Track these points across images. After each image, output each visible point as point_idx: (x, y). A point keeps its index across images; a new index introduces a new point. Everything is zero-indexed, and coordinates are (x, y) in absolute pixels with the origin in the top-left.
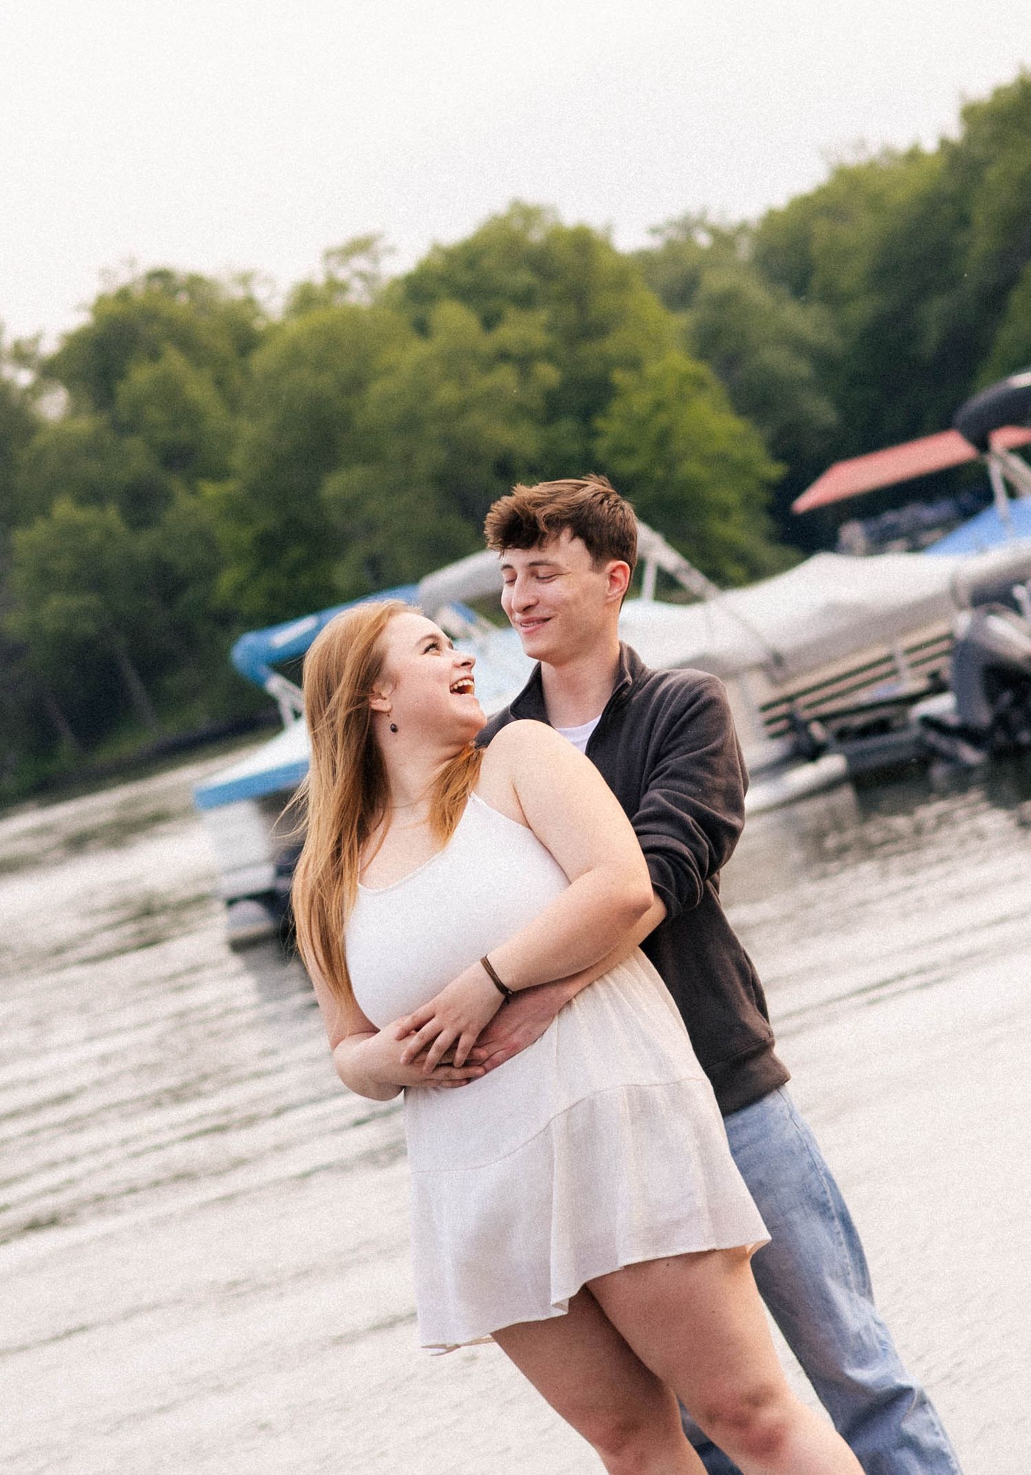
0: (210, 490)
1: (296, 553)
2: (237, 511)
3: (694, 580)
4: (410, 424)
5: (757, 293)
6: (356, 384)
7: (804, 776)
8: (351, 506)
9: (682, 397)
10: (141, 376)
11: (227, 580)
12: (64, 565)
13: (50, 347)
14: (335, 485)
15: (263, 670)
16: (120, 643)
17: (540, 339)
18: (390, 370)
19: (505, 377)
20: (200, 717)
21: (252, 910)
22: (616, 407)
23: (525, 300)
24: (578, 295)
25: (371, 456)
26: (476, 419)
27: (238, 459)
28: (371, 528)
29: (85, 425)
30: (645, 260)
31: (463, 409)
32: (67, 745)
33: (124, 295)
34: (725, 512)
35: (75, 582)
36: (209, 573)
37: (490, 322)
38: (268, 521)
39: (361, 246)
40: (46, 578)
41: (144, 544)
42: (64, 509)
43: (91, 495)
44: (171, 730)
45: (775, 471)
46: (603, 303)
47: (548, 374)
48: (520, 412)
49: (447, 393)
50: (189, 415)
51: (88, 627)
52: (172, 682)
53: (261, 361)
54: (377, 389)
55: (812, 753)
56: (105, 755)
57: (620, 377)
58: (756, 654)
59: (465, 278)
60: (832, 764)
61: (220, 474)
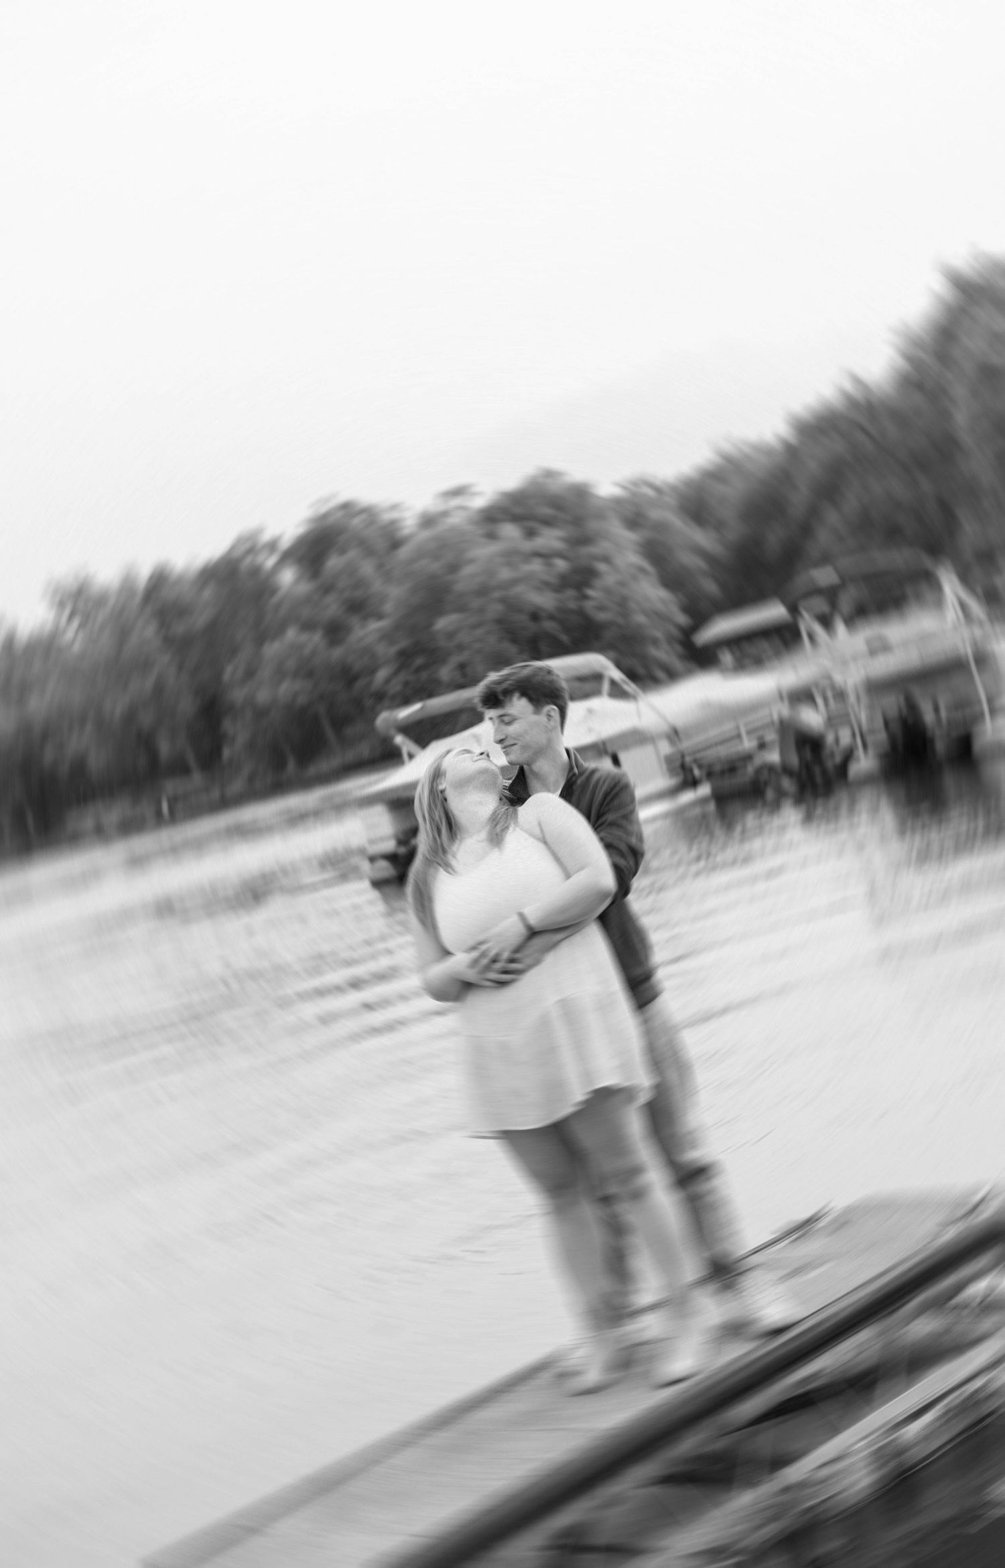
0: (374, 626)
1: (419, 661)
2: (387, 636)
3: (630, 687)
4: (483, 591)
5: (677, 522)
6: (454, 568)
7: (688, 797)
8: (451, 635)
9: (634, 578)
10: (334, 563)
11: (382, 675)
12: (291, 664)
13: (286, 542)
14: (443, 623)
15: (392, 732)
16: (322, 709)
17: (558, 545)
18: (471, 561)
19: (536, 566)
20: (364, 750)
21: (384, 864)
22: (598, 583)
23: (548, 522)
24: (578, 521)
25: (461, 609)
26: (519, 589)
27: (388, 607)
28: (461, 648)
29: (305, 588)
30: (617, 502)
31: (514, 582)
32: (291, 765)
33: (324, 516)
34: (655, 642)
35: (296, 675)
36: (373, 671)
37: (530, 534)
38: (404, 643)
39: (458, 492)
40: (280, 673)
41: (337, 653)
42: (291, 634)
43: (308, 626)
44: (350, 756)
45: (682, 619)
46: (593, 525)
47: (561, 565)
48: (546, 585)
49: (505, 574)
50: (360, 583)
51: (302, 700)
52: (349, 731)
53: (404, 553)
54: (467, 570)
55: (693, 783)
56: (312, 770)
57: (602, 567)
58: (664, 727)
59: (518, 510)
60: (705, 790)
61: (380, 616)
